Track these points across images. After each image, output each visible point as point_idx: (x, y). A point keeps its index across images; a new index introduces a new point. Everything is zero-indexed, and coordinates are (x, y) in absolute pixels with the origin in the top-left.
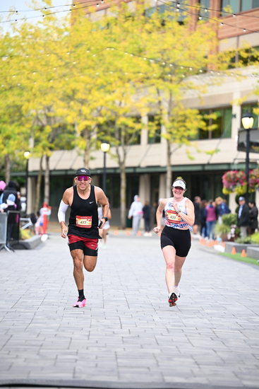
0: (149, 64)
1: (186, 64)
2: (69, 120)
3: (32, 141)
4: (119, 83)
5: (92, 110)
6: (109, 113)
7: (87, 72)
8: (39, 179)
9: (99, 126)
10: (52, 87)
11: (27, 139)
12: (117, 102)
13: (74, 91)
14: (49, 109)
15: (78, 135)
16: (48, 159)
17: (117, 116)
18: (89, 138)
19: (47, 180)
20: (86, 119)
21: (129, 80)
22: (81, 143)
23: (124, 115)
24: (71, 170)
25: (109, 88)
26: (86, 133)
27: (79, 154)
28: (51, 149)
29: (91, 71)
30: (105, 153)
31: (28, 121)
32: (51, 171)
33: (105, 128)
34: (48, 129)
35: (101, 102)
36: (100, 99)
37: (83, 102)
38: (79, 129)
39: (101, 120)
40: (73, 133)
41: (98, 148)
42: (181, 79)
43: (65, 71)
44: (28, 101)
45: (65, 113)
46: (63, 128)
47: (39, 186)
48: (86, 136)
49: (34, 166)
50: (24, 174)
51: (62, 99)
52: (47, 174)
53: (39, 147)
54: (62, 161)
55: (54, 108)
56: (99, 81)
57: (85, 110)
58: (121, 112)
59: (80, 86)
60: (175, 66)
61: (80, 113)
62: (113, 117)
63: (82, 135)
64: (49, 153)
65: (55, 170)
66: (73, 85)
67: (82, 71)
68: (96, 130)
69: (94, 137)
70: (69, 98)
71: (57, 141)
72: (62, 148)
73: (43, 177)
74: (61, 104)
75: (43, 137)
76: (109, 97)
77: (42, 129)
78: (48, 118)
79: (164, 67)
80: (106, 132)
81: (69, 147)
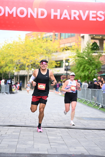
0: (43, 50)
1: (52, 50)
2: (24, 63)
3: (15, 68)
4: (36, 54)
5: (30, 61)
6: (34, 62)
7: (29, 52)
8: (17, 77)
9: (31, 64)
10: (20, 55)
11: (14, 67)
12: (36, 59)
13: (26, 56)
14: (19, 60)
15: (26, 66)
16: (19, 72)
17: (36, 62)
18: (29, 67)
19: (19, 77)
20: (28, 63)
21: (39, 54)
22: (27, 69)
23: (38, 62)
24: (24, 75)
25: (34, 55)
26: (28, 66)
27: (27, 71)
28: (20, 70)
29: (30, 52)
30: (33, 71)
31: (14, 63)
32: (20, 75)
33: (33, 65)
34: (19, 65)
35: (32, 59)
36: (31, 58)
37: (28, 59)
38: (26, 65)
39: (32, 63)
40: (25, 66)
41: (31, 70)
42: (51, 54)
43: (23, 51)
44: (15, 58)
45: (23, 61)
46: (23, 65)
47: (17, 79)
48: (28, 67)
49: (16, 74)
50: (13, 76)
51: (23, 58)
52: (19, 76)
53: (17, 69)
54: (22, 73)
55: (21, 60)
56: (32, 54)
57: (28, 61)
58: (37, 61)
59: (27, 55)
60: (50, 50)
61: (27, 61)
62: (35, 62)
63: (27, 66)
64: (19, 71)
65: (21, 75)
66: (25, 55)
67: (27, 51)
68: (31, 65)
69: (30, 67)
70: (24, 58)
71: (21, 68)
72: (22, 70)
73: (18, 77)
74: (22, 59)
75: (18, 67)
76: (34, 58)
77: (18, 65)
78: (19, 63)
79: (47, 51)
80: (33, 66)
81: (24, 69)
